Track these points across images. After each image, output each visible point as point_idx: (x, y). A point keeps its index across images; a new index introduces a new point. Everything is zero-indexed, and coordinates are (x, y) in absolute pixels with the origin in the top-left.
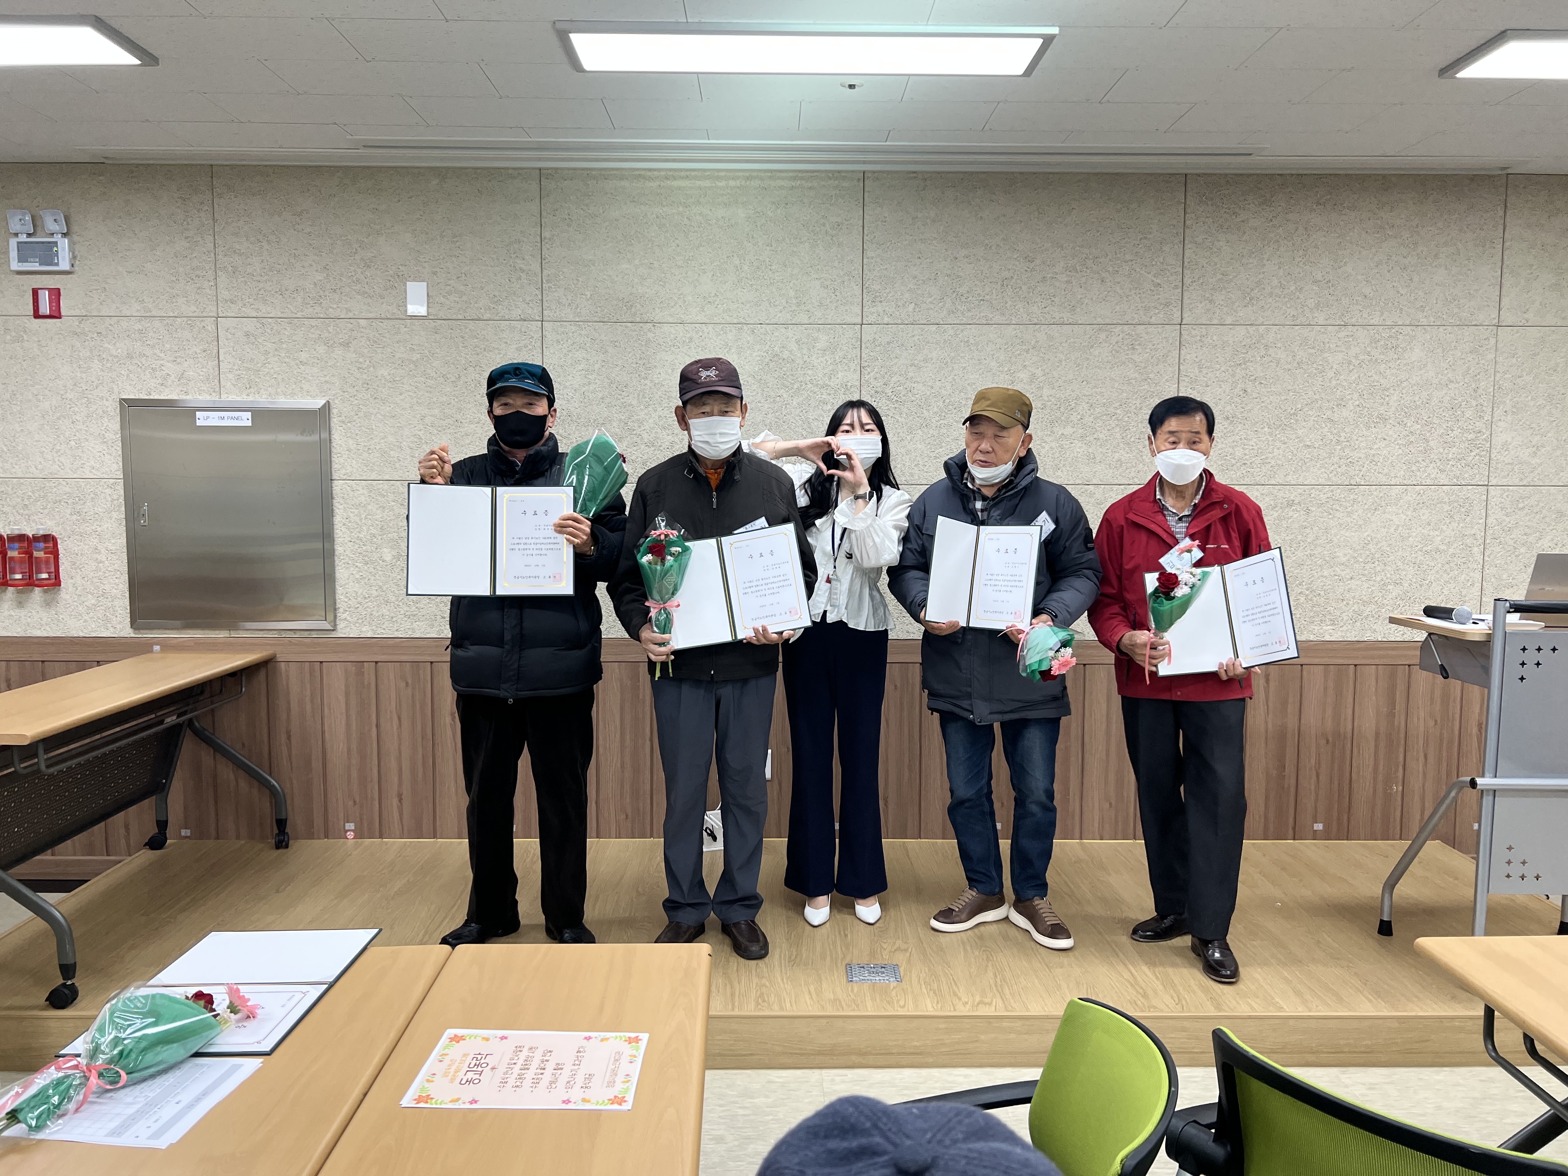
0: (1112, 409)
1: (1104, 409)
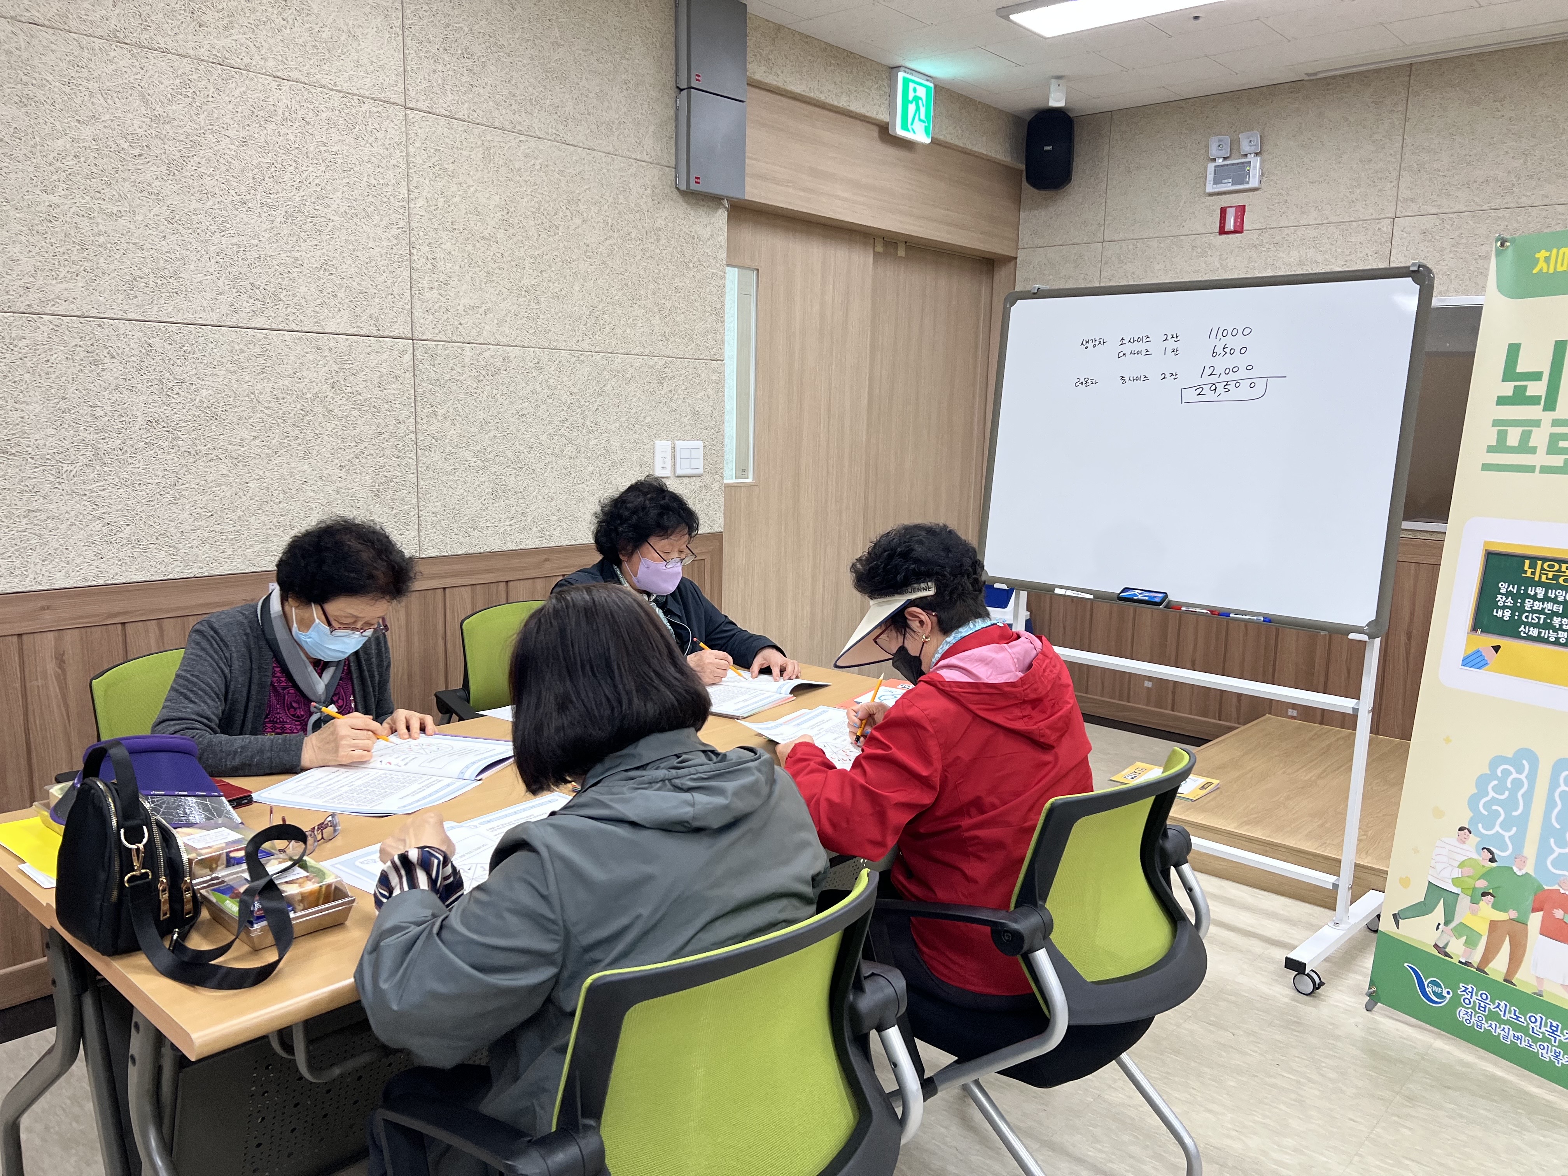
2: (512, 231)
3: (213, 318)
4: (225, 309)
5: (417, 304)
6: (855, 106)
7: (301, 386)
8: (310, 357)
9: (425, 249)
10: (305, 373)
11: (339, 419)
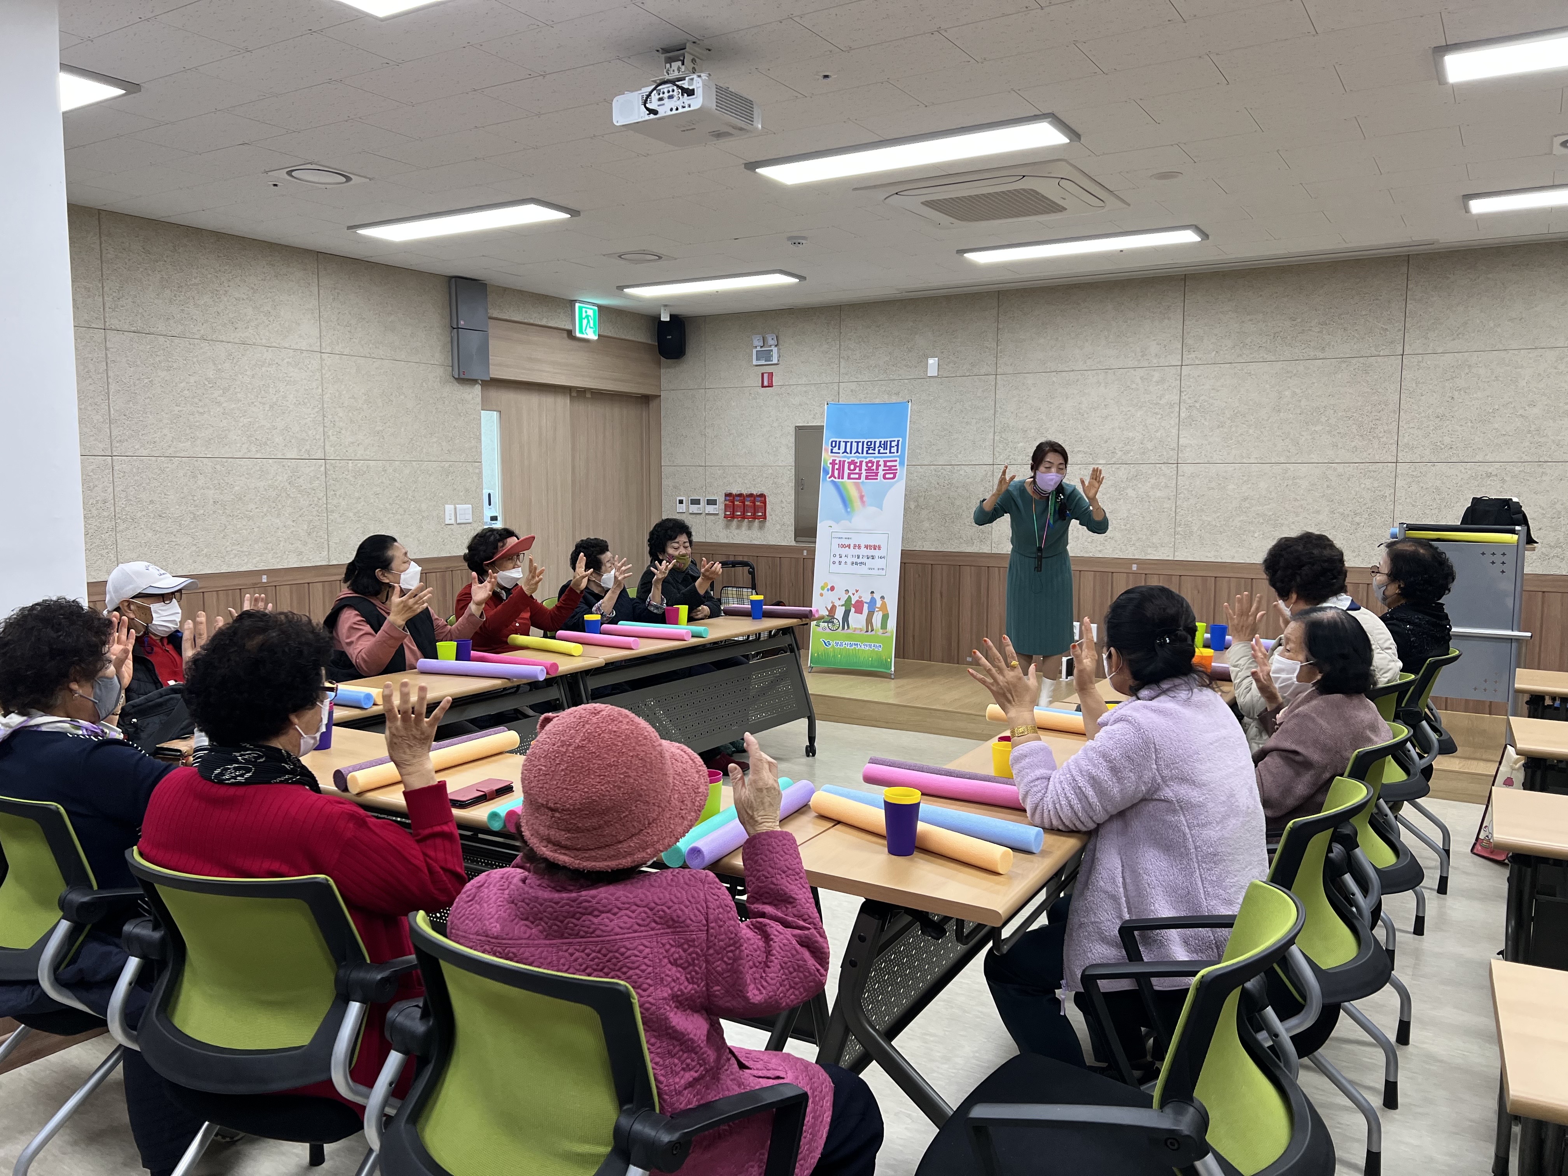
0: (1349, 414)
1: (1344, 413)
2: (370, 405)
3: (239, 455)
4: (246, 451)
5: (327, 443)
6: (551, 324)
7: (276, 484)
8: (280, 470)
9: (330, 417)
10: (278, 477)
11: (292, 498)
